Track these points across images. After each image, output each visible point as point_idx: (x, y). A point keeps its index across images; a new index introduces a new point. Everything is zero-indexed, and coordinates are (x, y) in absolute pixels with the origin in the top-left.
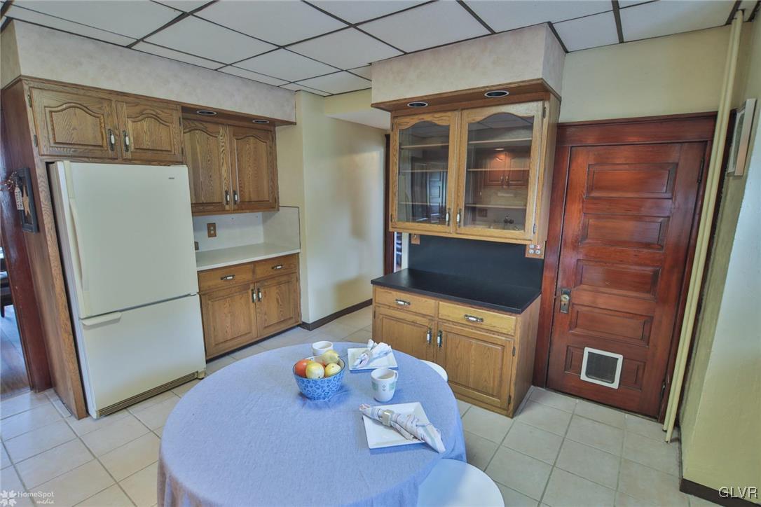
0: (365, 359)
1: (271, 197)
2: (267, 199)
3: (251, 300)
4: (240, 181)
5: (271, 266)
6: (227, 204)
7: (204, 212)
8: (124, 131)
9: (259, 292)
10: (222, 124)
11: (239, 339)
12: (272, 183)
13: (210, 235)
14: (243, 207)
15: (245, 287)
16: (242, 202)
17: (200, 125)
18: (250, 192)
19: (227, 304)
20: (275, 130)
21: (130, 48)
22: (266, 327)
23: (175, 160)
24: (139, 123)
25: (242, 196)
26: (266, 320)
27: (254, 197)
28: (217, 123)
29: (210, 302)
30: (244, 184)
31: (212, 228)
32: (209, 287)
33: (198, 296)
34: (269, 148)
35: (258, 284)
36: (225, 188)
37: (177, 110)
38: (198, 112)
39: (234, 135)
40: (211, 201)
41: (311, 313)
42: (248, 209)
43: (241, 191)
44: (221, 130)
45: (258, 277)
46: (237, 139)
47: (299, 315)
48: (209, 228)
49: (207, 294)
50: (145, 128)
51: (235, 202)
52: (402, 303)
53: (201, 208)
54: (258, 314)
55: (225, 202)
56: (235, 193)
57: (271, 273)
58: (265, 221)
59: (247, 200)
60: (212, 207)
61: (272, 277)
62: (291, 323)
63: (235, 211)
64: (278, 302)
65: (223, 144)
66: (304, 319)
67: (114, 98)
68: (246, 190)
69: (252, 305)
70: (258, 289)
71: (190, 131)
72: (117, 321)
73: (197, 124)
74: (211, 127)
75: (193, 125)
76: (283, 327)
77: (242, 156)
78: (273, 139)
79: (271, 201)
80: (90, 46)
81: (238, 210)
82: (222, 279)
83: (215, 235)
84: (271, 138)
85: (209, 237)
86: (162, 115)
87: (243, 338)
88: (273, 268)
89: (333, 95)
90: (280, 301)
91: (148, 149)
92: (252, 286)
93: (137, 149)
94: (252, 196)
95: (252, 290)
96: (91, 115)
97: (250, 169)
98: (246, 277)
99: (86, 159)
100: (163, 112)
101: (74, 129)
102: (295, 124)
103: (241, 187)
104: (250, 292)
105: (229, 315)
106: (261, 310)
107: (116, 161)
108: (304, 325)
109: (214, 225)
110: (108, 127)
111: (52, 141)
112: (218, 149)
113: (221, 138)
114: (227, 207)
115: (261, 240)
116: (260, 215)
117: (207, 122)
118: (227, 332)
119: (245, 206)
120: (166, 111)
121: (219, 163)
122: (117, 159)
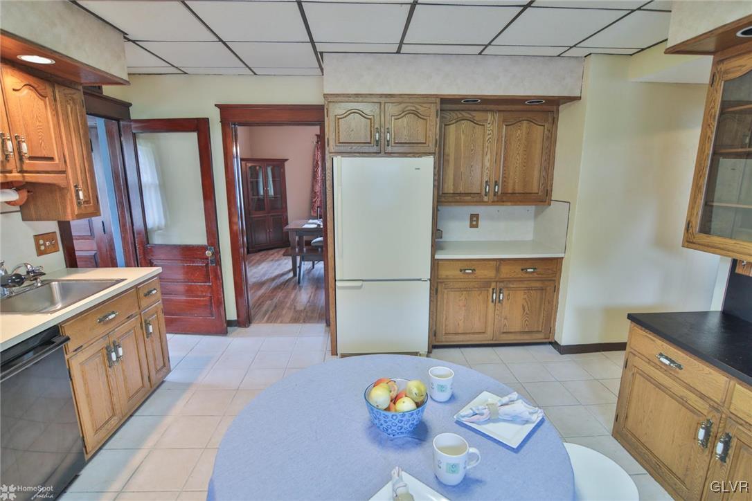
0: (482, 414)
1: (542, 188)
2: (535, 190)
3: (491, 300)
4: (504, 170)
5: (521, 267)
6: (486, 195)
7: (460, 202)
8: (388, 129)
9: (500, 293)
10: (491, 111)
11: (471, 335)
12: (544, 173)
13: (472, 226)
14: (505, 199)
15: (486, 284)
16: (504, 194)
17: (466, 115)
18: (514, 183)
19: (463, 297)
20: (558, 110)
21: (400, 53)
22: (504, 333)
23: (428, 151)
24: (400, 120)
25: (504, 186)
26: (505, 325)
27: (518, 189)
28: (486, 111)
29: (446, 291)
30: (509, 174)
31: (475, 219)
32: (447, 276)
33: (429, 282)
34: (546, 132)
35: (502, 285)
36: (486, 179)
37: (436, 103)
38: (462, 101)
39: (504, 121)
40: (470, 192)
41: (566, 333)
42: (511, 202)
43: (504, 182)
44: (490, 116)
45: (502, 276)
46: (506, 125)
47: (550, 330)
48: (471, 219)
49: (443, 282)
50: (405, 123)
51: (495, 194)
52: (667, 362)
53: (458, 198)
54: (497, 317)
55: (484, 193)
56: (496, 184)
57: (520, 275)
58: (537, 215)
59: (510, 191)
60: (469, 198)
61: (521, 280)
62: (539, 337)
63: (494, 203)
64: (524, 310)
65: (490, 132)
66: (557, 338)
67: (383, 100)
68: (511, 182)
69: (491, 305)
70: (500, 290)
71: (456, 122)
72: (360, 287)
73: (464, 113)
74: (478, 116)
75: (460, 116)
76: (526, 338)
77: (510, 143)
78: (554, 122)
79: (540, 194)
80: (370, 58)
81: (498, 202)
82: (461, 271)
83: (477, 226)
84: (550, 120)
85: (471, 227)
86: (421, 109)
87: (476, 336)
88: (522, 270)
89: (643, 50)
90: (526, 308)
91: (406, 143)
92: (493, 285)
93: (397, 143)
94: (516, 187)
95: (493, 289)
96: (365, 118)
97: (518, 157)
98: (489, 273)
99: (358, 155)
100: (422, 106)
101: (353, 130)
102: (579, 98)
103: (505, 177)
104: (491, 290)
105: (464, 308)
106: (501, 313)
107: (380, 155)
108: (555, 344)
109: (477, 216)
110: (376, 127)
111: (337, 142)
112: (484, 138)
113: (489, 126)
114: (486, 199)
115: (529, 237)
116: (532, 208)
117: (475, 110)
118: (458, 324)
119: (506, 197)
120: (424, 105)
121: (483, 152)
122: (380, 153)
